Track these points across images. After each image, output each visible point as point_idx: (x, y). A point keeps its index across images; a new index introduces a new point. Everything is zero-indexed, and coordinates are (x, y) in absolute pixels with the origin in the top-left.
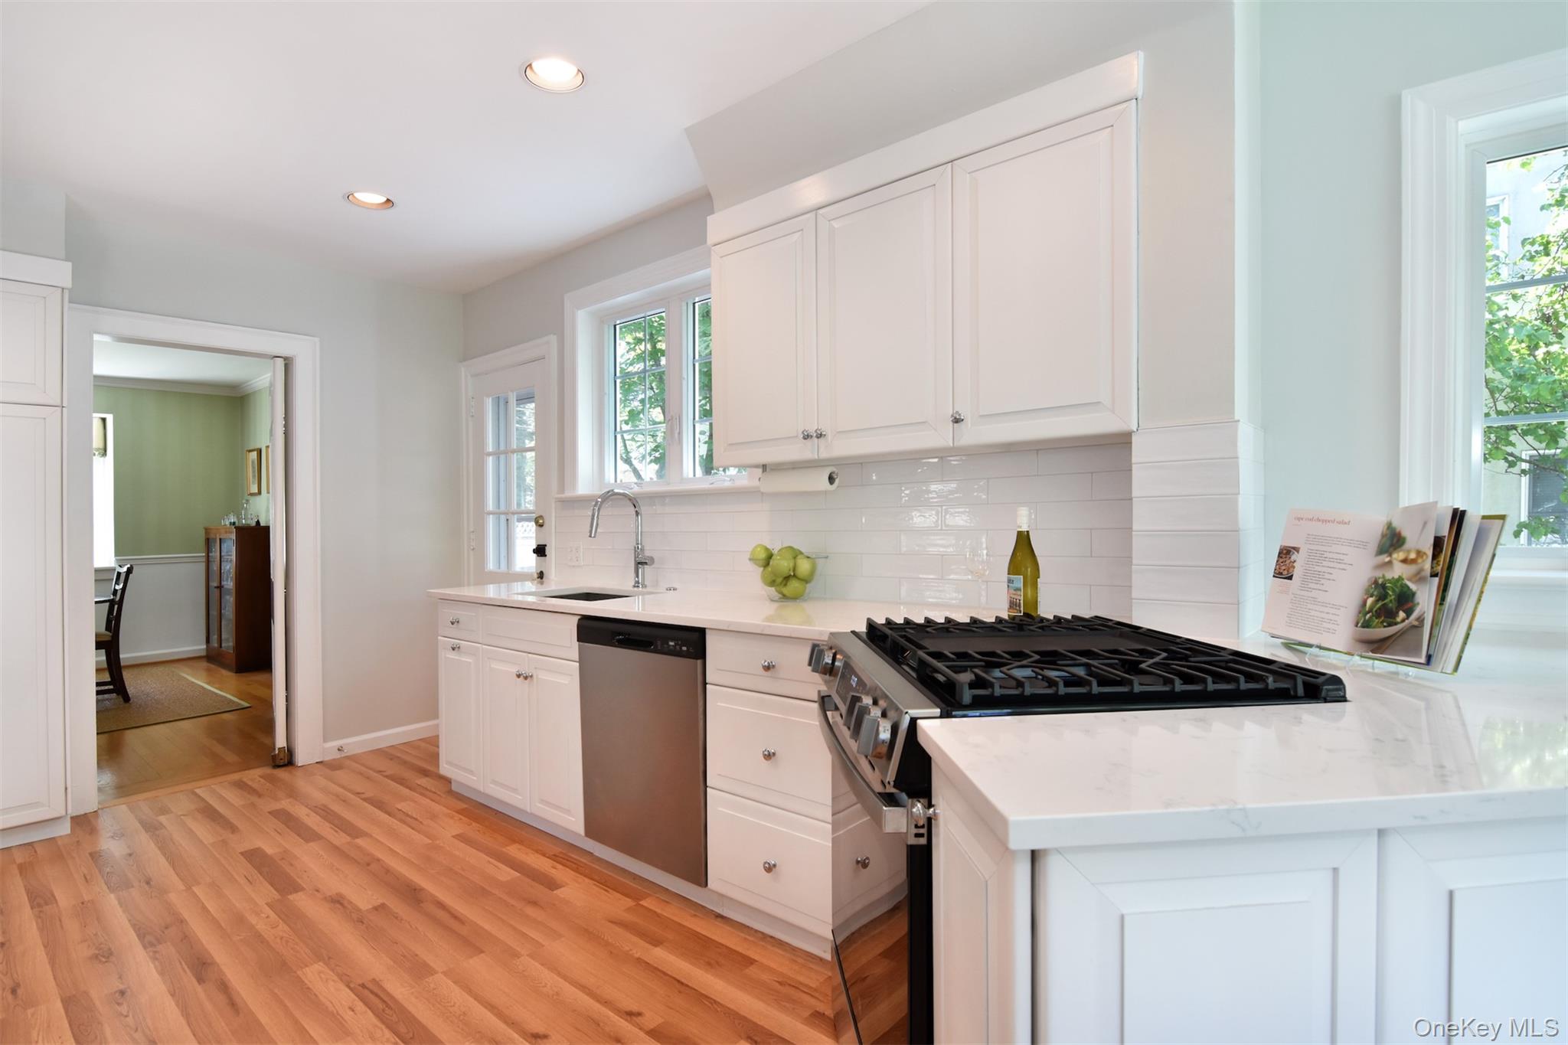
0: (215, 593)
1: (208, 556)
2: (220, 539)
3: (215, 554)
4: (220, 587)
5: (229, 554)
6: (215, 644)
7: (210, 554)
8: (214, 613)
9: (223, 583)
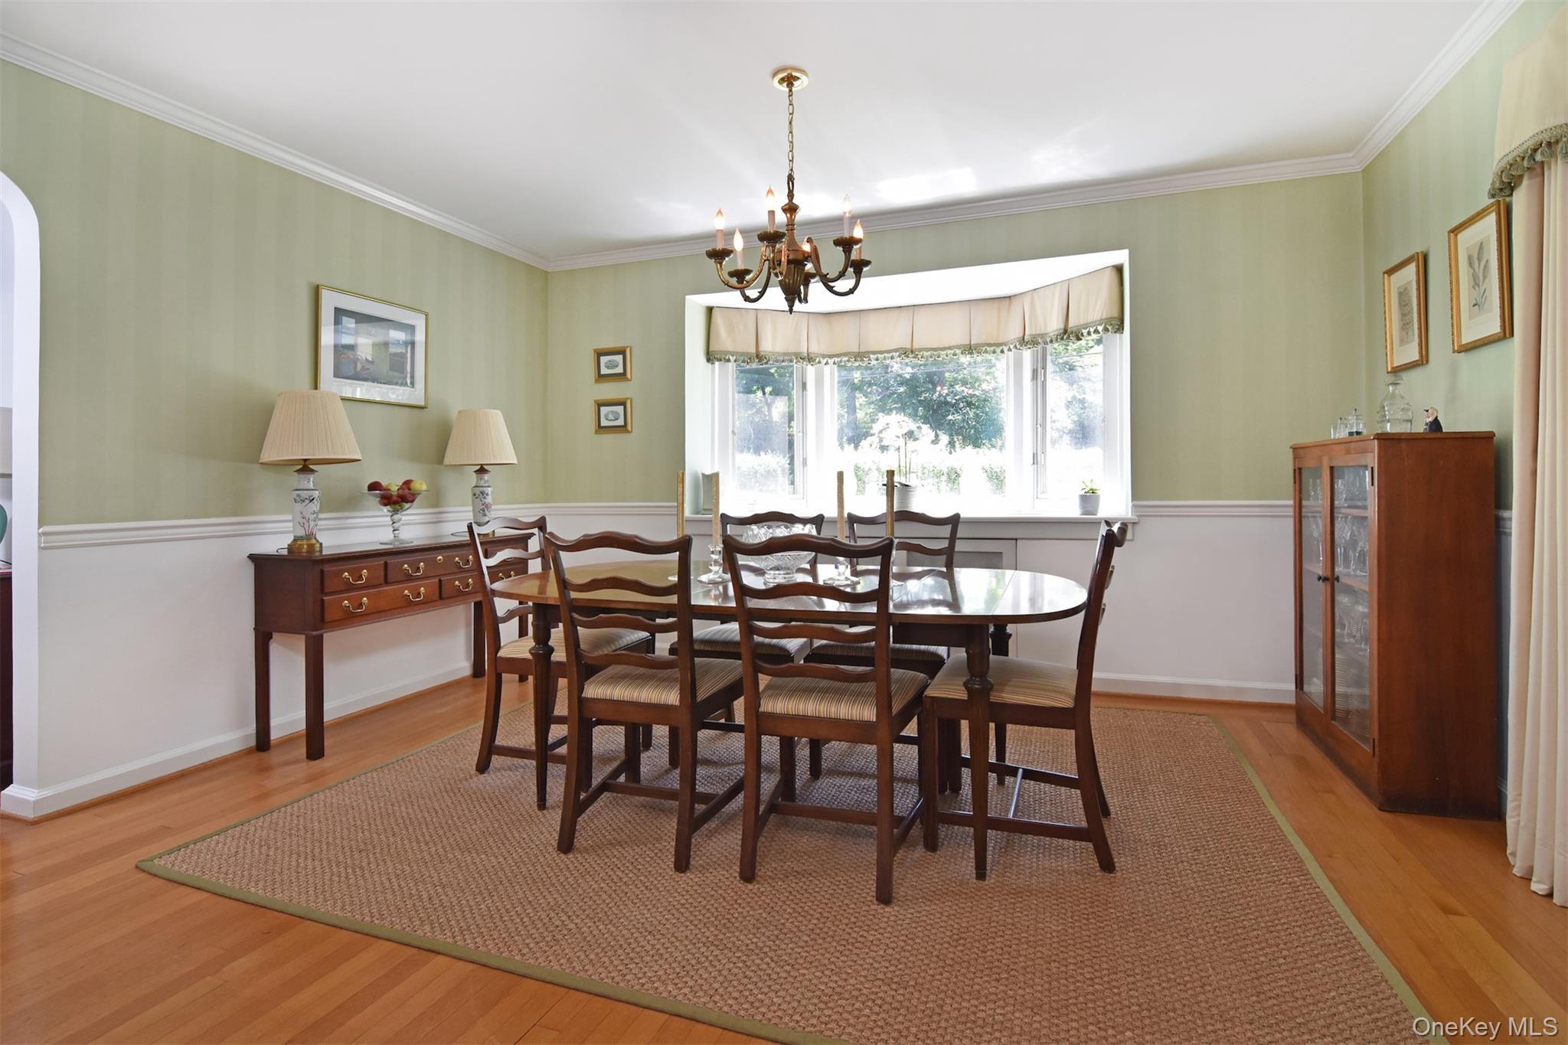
0: (1316, 593)
1: (1300, 506)
2: (1332, 468)
3: (1317, 502)
4: (1330, 580)
5: (1357, 500)
6: (1315, 687)
7: (1304, 503)
8: (1315, 631)
9: (1339, 570)
